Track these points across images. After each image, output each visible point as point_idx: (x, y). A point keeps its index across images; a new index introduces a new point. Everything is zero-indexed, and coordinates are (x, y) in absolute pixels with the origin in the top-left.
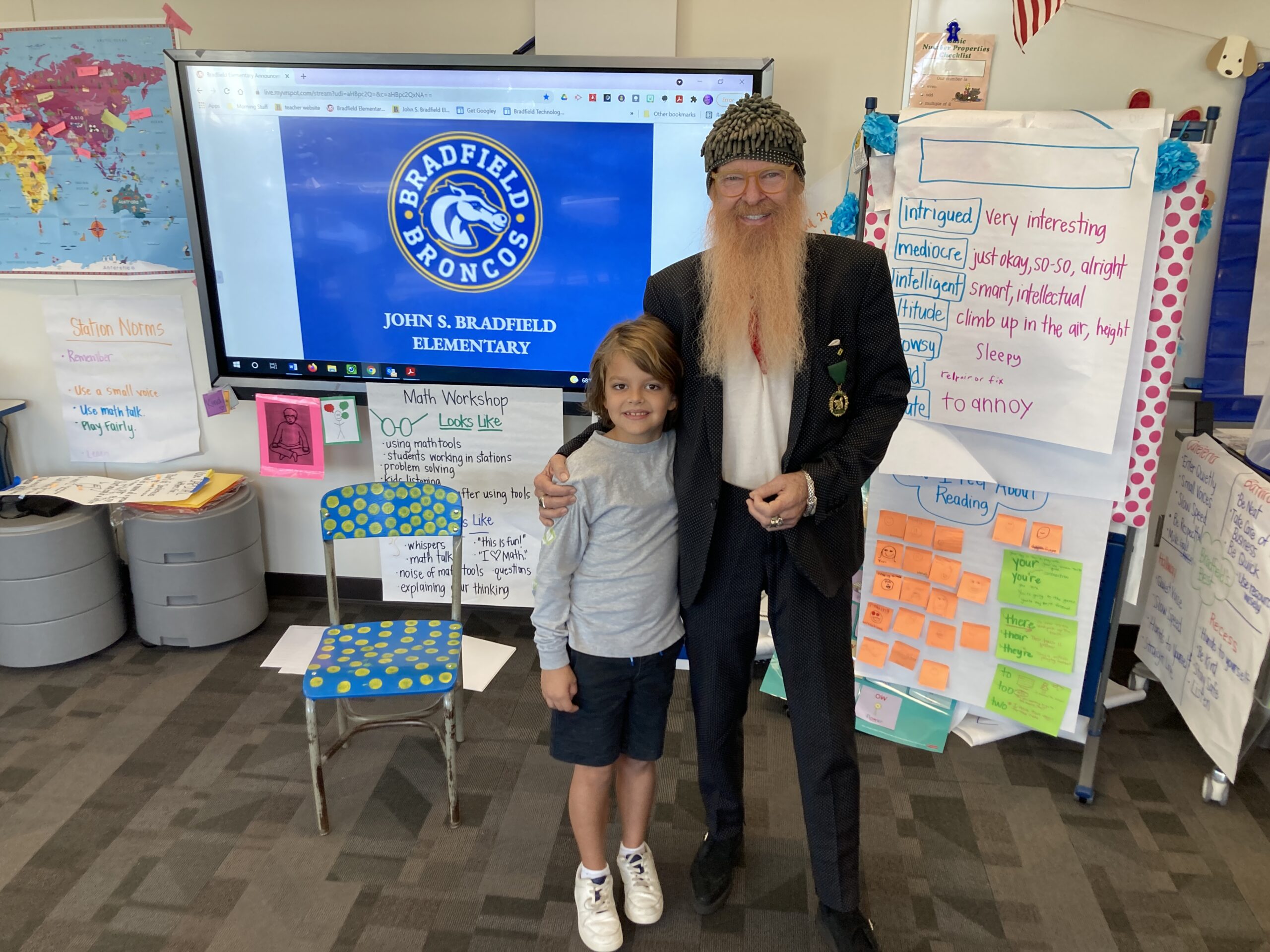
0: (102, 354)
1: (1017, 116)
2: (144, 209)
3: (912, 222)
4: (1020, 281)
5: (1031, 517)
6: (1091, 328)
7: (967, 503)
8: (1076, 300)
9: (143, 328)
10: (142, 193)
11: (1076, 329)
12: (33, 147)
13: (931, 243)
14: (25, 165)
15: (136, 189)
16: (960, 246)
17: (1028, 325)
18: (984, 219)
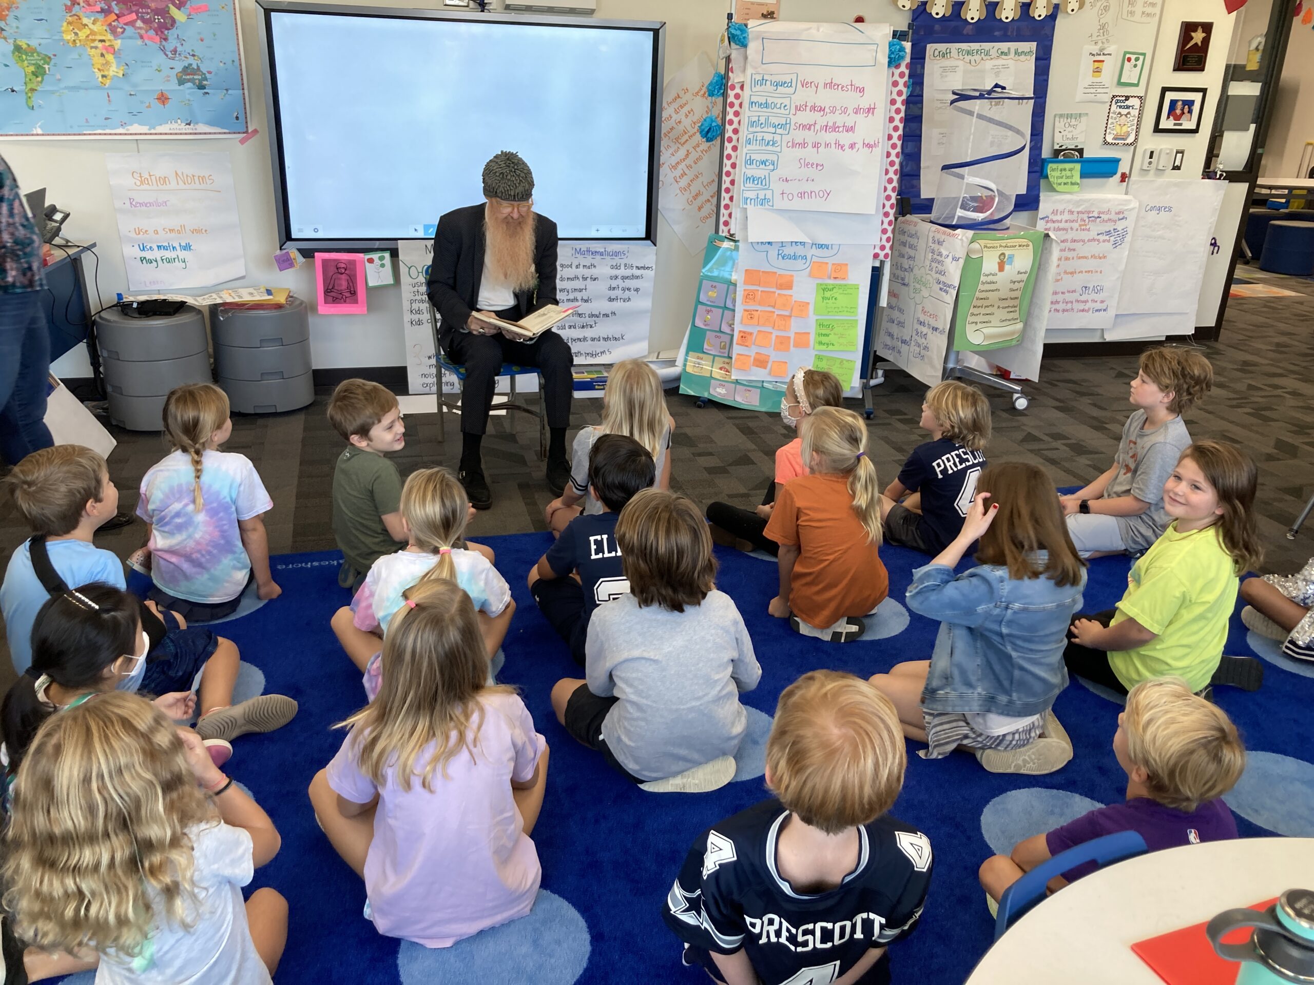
0: (160, 201)
1: (814, 25)
2: (205, 82)
3: (758, 88)
4: (821, 120)
5: (830, 261)
6: (859, 145)
7: (795, 257)
8: (851, 129)
9: (196, 178)
10: (204, 69)
11: (852, 146)
12: (105, 33)
13: (770, 101)
14: (96, 48)
15: (198, 67)
16: (786, 101)
17: (827, 145)
18: (799, 85)
